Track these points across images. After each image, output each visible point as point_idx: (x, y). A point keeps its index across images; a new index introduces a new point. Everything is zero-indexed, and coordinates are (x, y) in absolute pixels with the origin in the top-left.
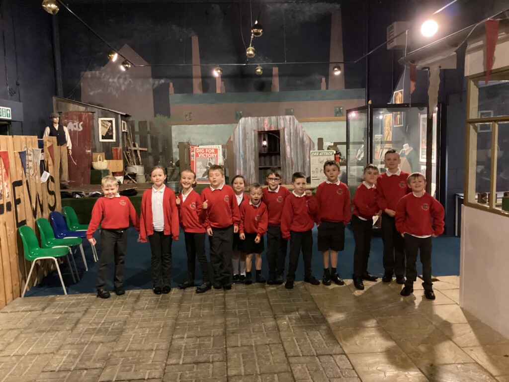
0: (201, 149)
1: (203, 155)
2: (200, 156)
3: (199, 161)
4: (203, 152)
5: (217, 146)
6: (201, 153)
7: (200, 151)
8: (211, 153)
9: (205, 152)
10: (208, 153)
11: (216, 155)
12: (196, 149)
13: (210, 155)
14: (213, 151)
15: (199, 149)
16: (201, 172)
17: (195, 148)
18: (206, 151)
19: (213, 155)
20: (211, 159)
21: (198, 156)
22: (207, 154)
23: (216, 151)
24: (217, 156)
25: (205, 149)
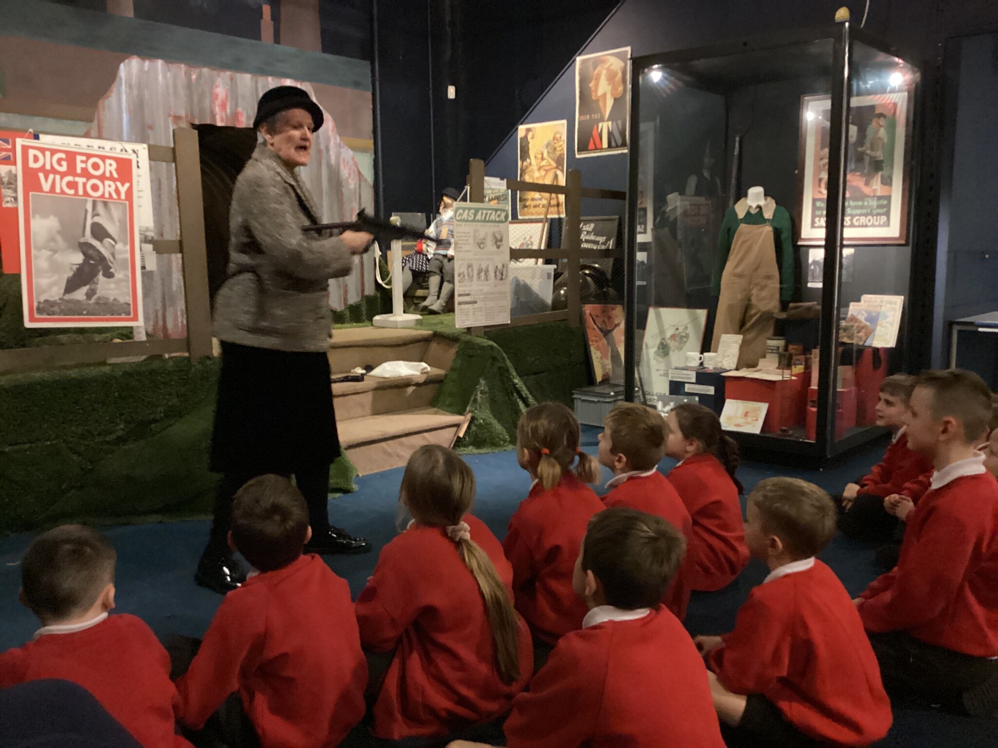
0: (53, 152)
1: (61, 184)
2: (46, 187)
3: (45, 216)
4: (64, 168)
5: (129, 147)
6: (53, 171)
7: (47, 161)
8: (102, 178)
9: (71, 170)
10: (85, 173)
11: (123, 189)
12: (25, 149)
13: (95, 188)
14: (111, 167)
15: (43, 150)
16: (55, 268)
17: (20, 142)
18: (79, 166)
19: (109, 188)
20: (100, 208)
21: (39, 188)
22: (81, 181)
23: (124, 169)
24: (129, 192)
25: (71, 157)
